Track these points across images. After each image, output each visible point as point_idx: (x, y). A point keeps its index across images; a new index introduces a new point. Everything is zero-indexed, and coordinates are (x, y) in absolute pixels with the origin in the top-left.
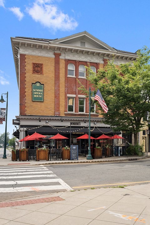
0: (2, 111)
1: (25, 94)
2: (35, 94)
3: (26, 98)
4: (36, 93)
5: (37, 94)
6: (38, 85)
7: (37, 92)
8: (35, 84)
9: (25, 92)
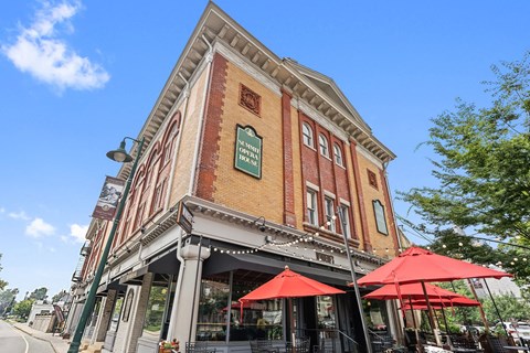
0: (109, 186)
1: (219, 142)
2: (243, 154)
3: (220, 153)
4: (244, 151)
5: (245, 155)
6: (250, 133)
7: (247, 149)
8: (244, 128)
9: (219, 138)
